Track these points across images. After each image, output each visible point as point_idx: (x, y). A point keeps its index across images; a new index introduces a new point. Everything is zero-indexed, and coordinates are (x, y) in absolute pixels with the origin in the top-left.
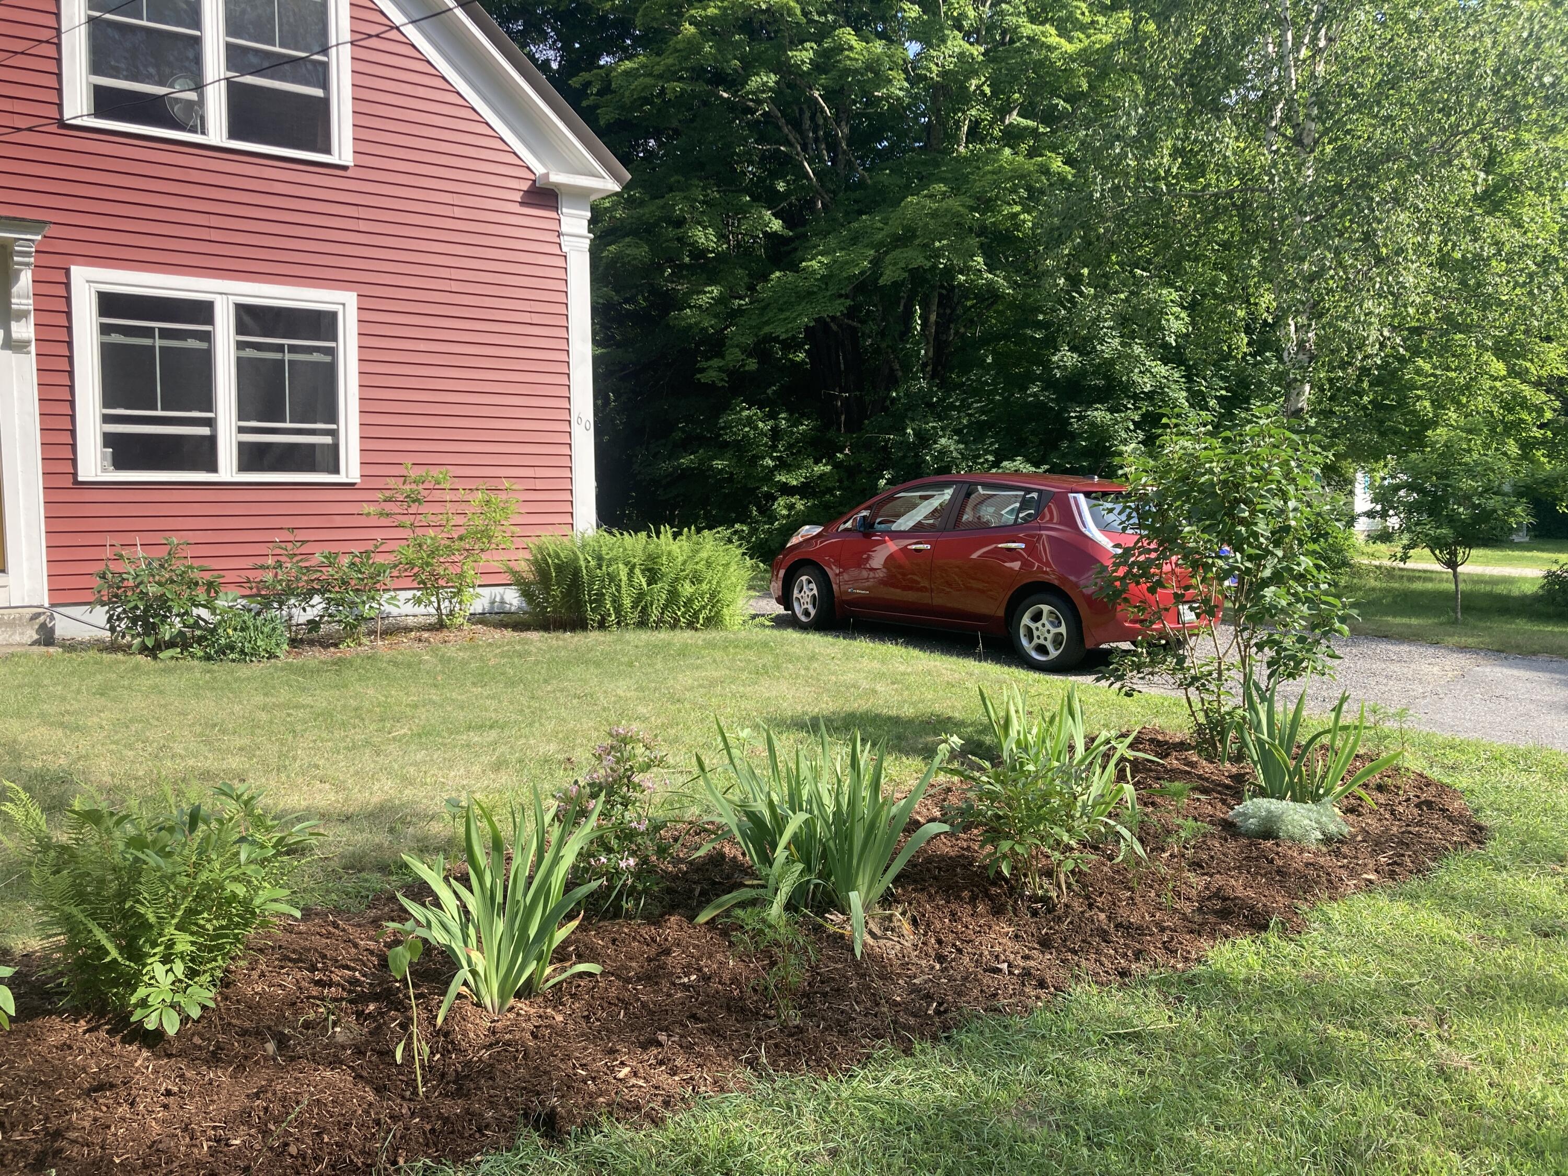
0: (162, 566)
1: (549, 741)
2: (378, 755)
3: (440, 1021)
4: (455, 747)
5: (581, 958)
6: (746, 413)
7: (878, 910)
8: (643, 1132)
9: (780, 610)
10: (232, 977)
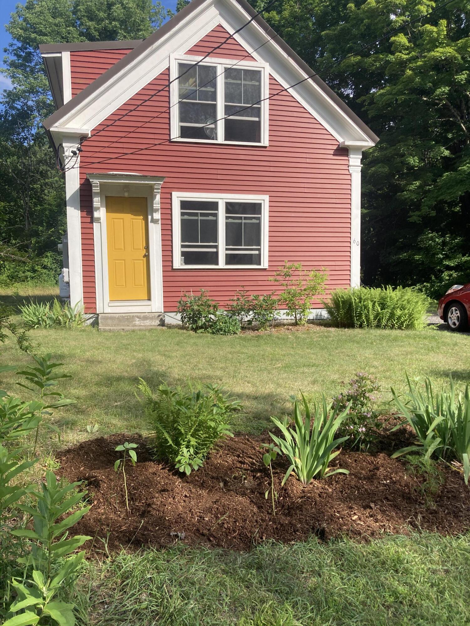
0: (199, 299)
1: (335, 374)
2: (269, 374)
3: (283, 484)
4: (298, 373)
5: (341, 466)
6: (430, 235)
8: (361, 545)
9: (442, 322)
10: (210, 456)
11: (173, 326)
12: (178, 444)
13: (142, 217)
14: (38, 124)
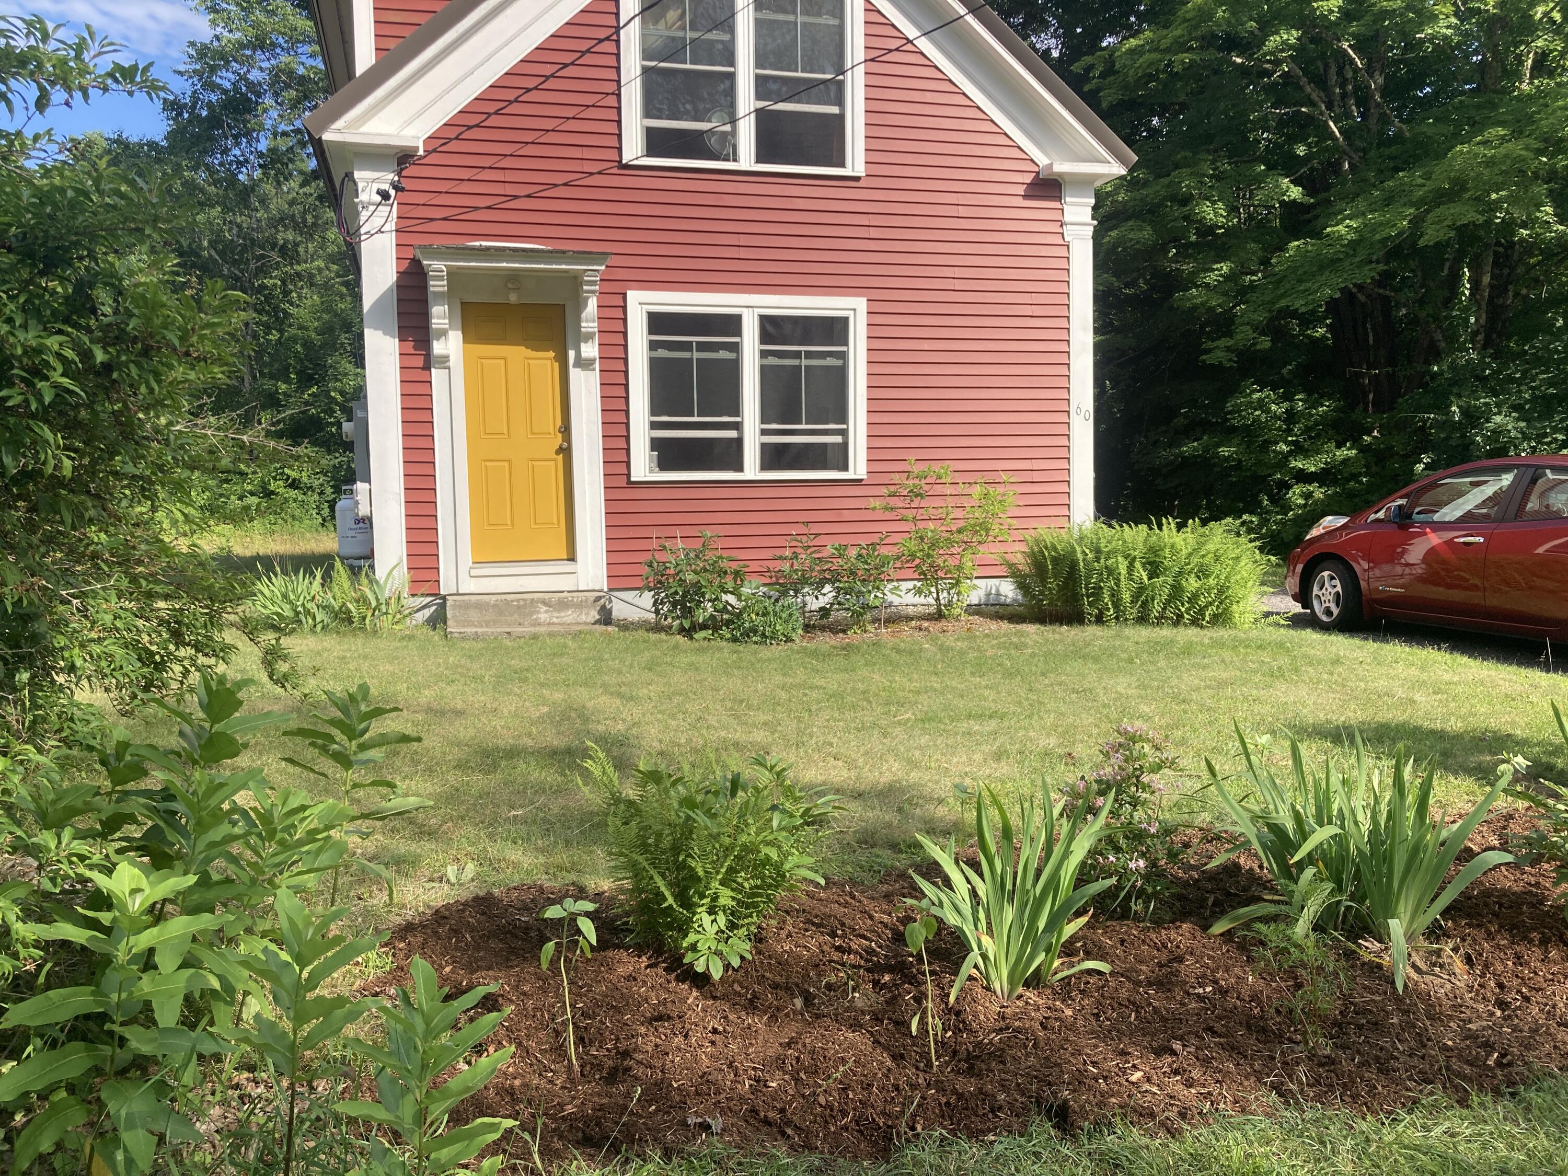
0: (697, 556)
1: (1048, 735)
2: (885, 737)
3: (951, 999)
4: (957, 734)
5: (1089, 955)
6: (1257, 395)
7: (1422, 942)
8: (1159, 1141)
9: (1297, 608)
10: (764, 933)
11: (632, 623)
12: (689, 905)
13: (552, 354)
14: (275, 127)
